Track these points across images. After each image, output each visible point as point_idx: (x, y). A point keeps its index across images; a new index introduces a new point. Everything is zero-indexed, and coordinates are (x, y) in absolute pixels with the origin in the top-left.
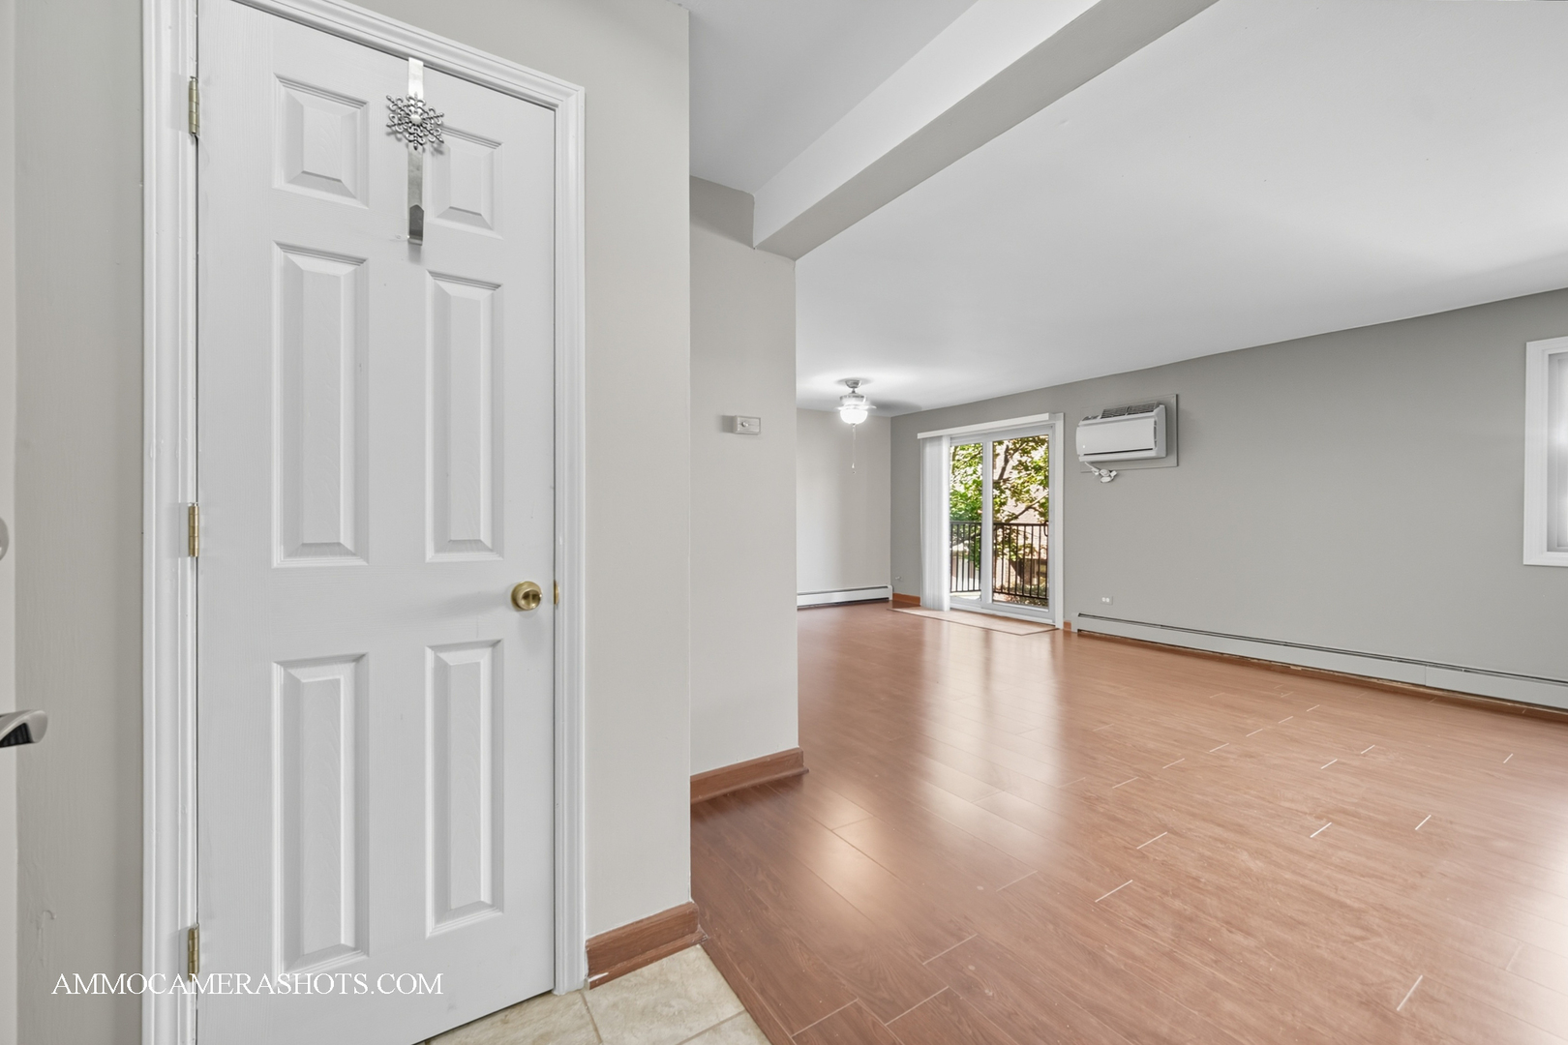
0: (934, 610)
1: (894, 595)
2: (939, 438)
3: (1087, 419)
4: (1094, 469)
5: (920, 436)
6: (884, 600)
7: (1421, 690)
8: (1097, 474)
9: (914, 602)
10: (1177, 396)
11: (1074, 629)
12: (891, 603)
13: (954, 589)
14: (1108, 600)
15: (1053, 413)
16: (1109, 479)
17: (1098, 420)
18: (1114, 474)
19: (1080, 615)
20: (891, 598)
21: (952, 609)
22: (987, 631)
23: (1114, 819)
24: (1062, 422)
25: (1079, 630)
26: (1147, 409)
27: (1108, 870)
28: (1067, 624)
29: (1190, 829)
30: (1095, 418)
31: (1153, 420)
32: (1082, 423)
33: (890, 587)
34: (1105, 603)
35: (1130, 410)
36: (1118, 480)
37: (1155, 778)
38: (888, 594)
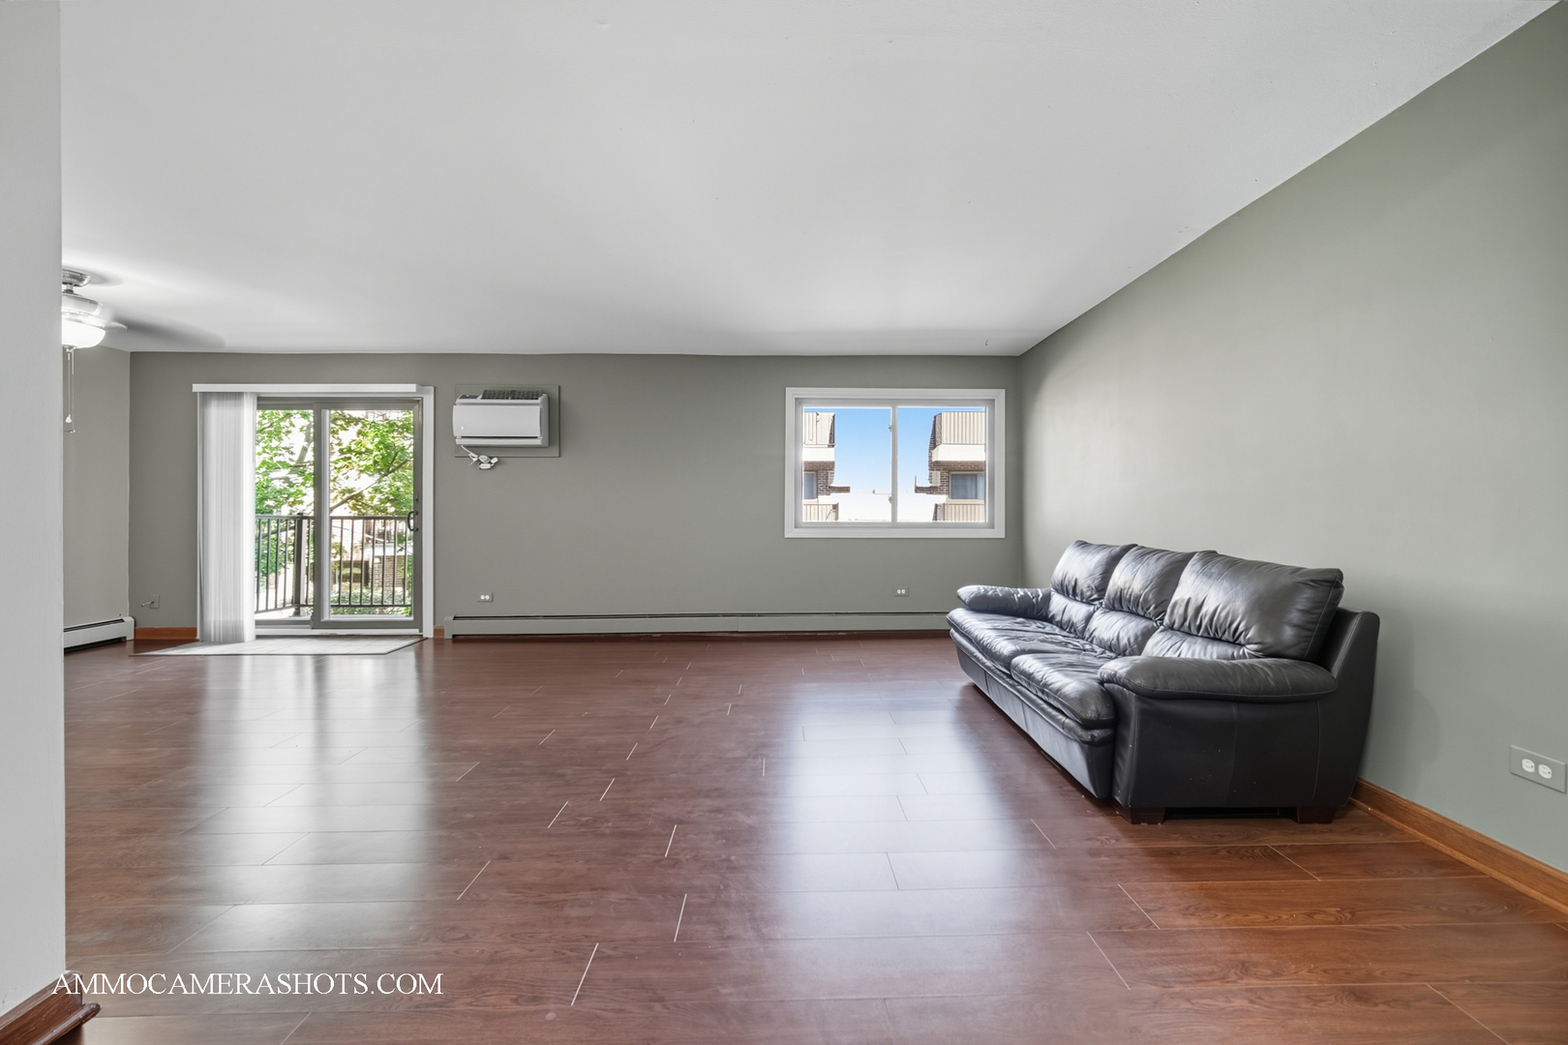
0: (225, 642)
1: (136, 631)
2: (238, 395)
3: (464, 397)
4: (471, 454)
5: (197, 388)
6: (119, 642)
7: (735, 635)
8: (475, 460)
9: (187, 636)
10: (559, 387)
11: (448, 636)
12: (130, 646)
13: (262, 607)
14: (488, 597)
15: (421, 384)
16: (489, 466)
17: (479, 400)
18: (495, 460)
19: (455, 618)
20: (130, 636)
21: (258, 637)
22: (320, 660)
23: (624, 835)
24: (432, 396)
25: (454, 636)
26: (532, 395)
27: (660, 897)
28: (438, 631)
29: (690, 812)
30: (475, 397)
31: (538, 408)
32: (458, 401)
33: (129, 620)
34: (485, 601)
35: (514, 395)
36: (498, 467)
37: (629, 773)
38: (126, 630)
